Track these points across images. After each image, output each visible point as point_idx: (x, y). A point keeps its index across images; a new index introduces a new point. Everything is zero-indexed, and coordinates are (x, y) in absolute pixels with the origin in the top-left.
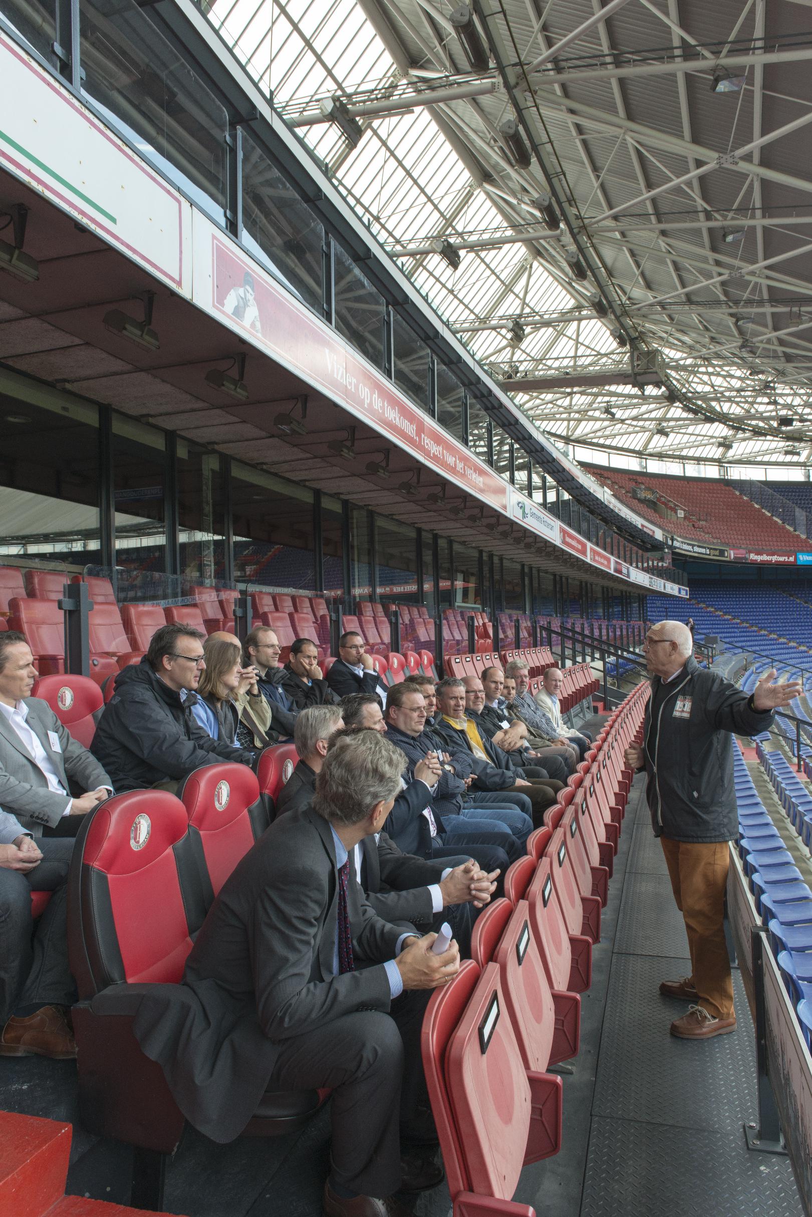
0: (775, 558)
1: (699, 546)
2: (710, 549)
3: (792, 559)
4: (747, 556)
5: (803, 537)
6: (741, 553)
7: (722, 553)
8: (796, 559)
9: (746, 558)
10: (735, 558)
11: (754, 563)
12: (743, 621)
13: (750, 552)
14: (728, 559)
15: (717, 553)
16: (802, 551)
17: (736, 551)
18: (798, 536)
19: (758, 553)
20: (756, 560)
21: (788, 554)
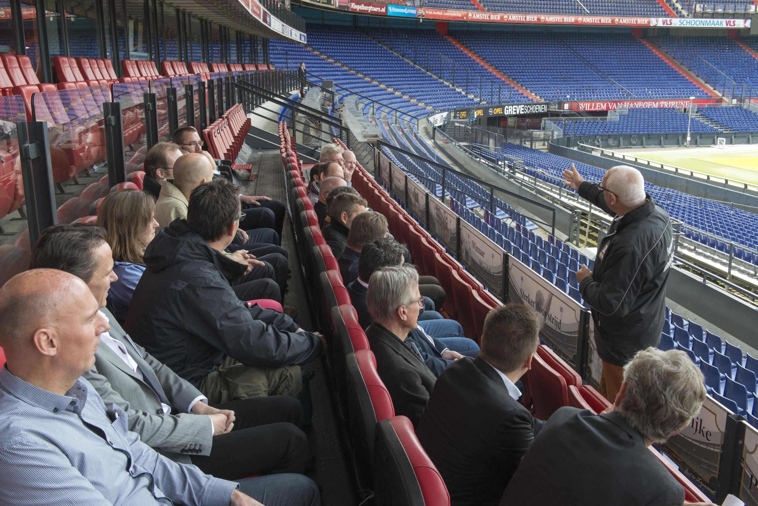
0: (370, 9)
3: (383, 10)
4: (349, 5)
6: (344, 3)
7: (329, 1)
9: (348, 7)
10: (340, 6)
11: (354, 11)
12: (343, 65)
13: (351, 1)
14: (333, 7)
15: (325, 1)
16: (391, 4)
17: (341, 1)
19: (358, 3)
20: (356, 9)
21: (381, 5)
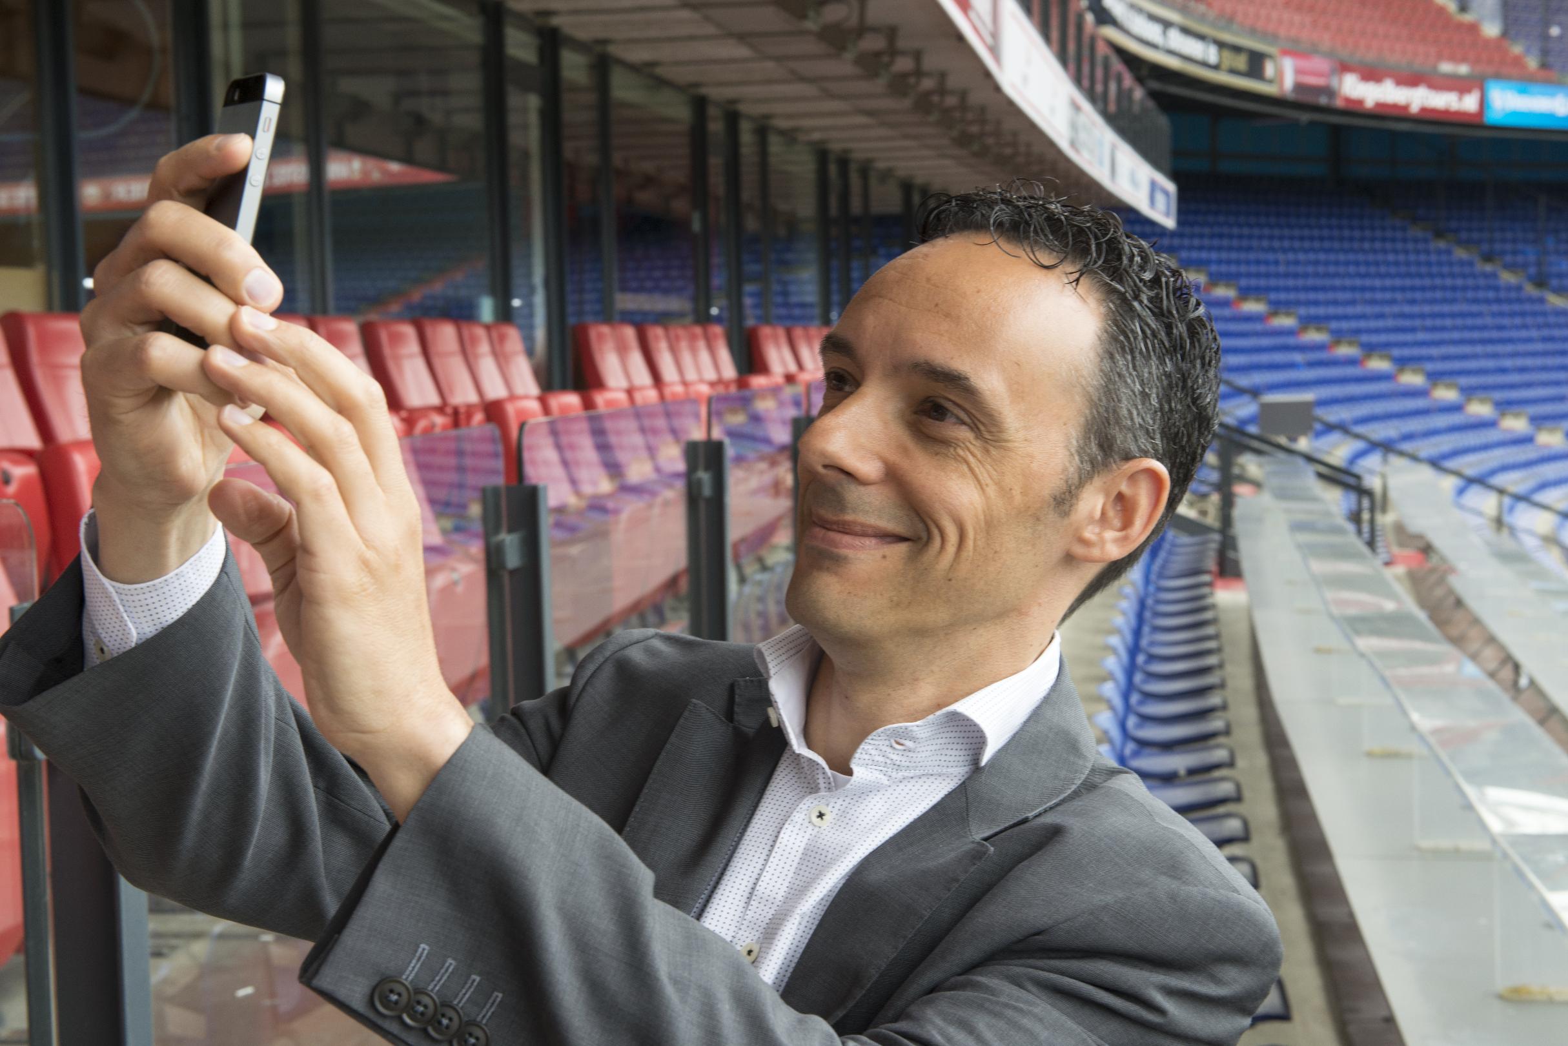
0: (1418, 99)
1: (1186, 31)
2: (1221, 45)
3: (1469, 103)
4: (1334, 82)
5: (1491, 30)
6: (1316, 73)
7: (1256, 63)
8: (1483, 102)
9: (1330, 92)
10: (1299, 87)
11: (1354, 110)
12: (1308, 322)
13: (1344, 68)
14: (1276, 89)
15: (1241, 62)
16: (1498, 76)
17: (1305, 64)
18: (1473, 28)
19: (1371, 75)
20: (1360, 102)
21: (1460, 85)
